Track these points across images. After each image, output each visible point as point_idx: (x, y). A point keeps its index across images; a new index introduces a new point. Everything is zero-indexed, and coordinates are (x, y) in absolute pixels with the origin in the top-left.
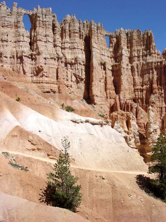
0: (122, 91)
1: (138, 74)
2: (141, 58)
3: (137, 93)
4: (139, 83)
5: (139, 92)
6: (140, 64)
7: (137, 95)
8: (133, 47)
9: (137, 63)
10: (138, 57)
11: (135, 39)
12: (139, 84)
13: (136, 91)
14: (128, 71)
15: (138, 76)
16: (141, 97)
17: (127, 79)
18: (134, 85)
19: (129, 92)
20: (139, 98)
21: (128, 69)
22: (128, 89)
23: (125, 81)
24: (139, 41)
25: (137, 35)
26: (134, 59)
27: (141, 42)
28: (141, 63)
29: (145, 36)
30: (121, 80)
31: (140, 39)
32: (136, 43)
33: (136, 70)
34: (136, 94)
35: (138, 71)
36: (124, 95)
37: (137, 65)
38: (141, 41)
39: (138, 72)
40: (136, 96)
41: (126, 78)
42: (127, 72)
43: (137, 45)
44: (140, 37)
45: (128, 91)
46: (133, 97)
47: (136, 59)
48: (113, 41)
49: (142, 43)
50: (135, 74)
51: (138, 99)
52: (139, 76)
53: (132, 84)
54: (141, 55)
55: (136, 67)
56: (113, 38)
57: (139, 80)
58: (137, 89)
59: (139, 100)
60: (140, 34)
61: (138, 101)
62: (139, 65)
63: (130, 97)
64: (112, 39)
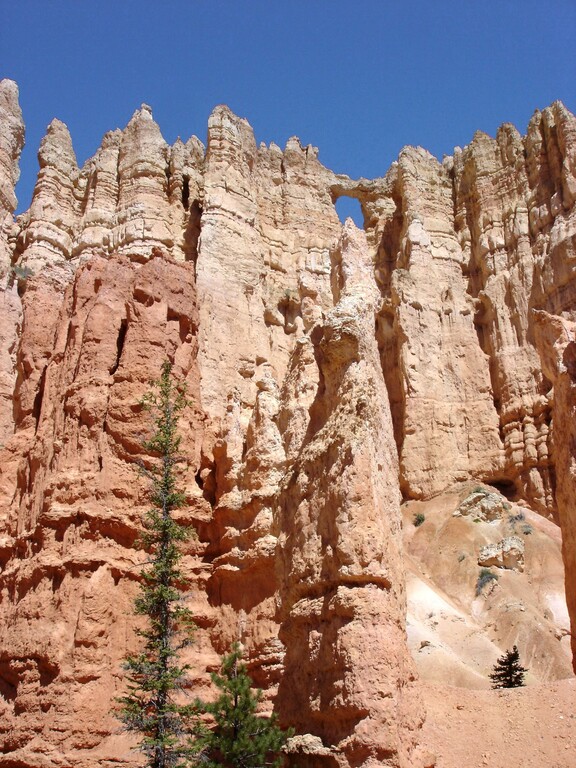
0: (412, 432)
1: (518, 330)
2: (525, 247)
3: (516, 435)
4: (524, 376)
5: (531, 429)
6: (522, 276)
7: (513, 446)
8: (479, 209)
9: (508, 276)
10: (511, 246)
11: (485, 174)
12: (524, 385)
13: (510, 429)
14: (452, 323)
15: (520, 344)
16: (539, 456)
17: (450, 367)
18: (499, 393)
19: (463, 438)
20: (528, 464)
21: (448, 313)
22: (457, 420)
23: (432, 373)
24: (509, 175)
25: (496, 152)
26: (490, 262)
27: (517, 178)
28: (529, 271)
29: (533, 139)
30: (403, 370)
31: (512, 164)
32: (493, 188)
33: (503, 311)
34: (509, 446)
35: (518, 316)
36: (429, 456)
37: (509, 287)
38: (520, 170)
39: (515, 321)
40: (509, 451)
41: (436, 361)
42: (446, 328)
43: (501, 197)
44: (510, 155)
45: (458, 429)
46: (495, 463)
47: (501, 259)
48: (376, 215)
49: (523, 178)
50: (499, 336)
51: (525, 472)
52: (525, 341)
53: (483, 391)
54: (524, 228)
55: (501, 299)
56: (374, 199)
57: (526, 361)
58: (519, 415)
59: (535, 475)
60: (510, 142)
61: (527, 479)
62: (517, 282)
63: (475, 465)
64: (371, 204)
